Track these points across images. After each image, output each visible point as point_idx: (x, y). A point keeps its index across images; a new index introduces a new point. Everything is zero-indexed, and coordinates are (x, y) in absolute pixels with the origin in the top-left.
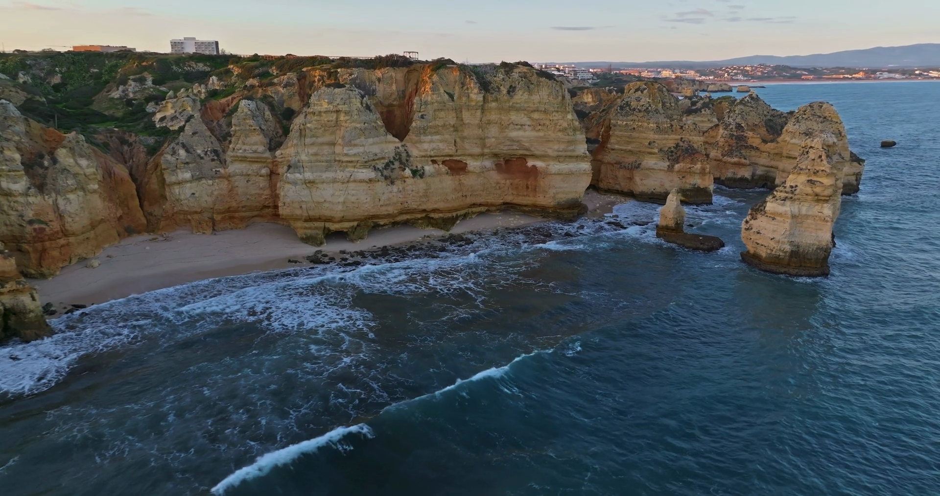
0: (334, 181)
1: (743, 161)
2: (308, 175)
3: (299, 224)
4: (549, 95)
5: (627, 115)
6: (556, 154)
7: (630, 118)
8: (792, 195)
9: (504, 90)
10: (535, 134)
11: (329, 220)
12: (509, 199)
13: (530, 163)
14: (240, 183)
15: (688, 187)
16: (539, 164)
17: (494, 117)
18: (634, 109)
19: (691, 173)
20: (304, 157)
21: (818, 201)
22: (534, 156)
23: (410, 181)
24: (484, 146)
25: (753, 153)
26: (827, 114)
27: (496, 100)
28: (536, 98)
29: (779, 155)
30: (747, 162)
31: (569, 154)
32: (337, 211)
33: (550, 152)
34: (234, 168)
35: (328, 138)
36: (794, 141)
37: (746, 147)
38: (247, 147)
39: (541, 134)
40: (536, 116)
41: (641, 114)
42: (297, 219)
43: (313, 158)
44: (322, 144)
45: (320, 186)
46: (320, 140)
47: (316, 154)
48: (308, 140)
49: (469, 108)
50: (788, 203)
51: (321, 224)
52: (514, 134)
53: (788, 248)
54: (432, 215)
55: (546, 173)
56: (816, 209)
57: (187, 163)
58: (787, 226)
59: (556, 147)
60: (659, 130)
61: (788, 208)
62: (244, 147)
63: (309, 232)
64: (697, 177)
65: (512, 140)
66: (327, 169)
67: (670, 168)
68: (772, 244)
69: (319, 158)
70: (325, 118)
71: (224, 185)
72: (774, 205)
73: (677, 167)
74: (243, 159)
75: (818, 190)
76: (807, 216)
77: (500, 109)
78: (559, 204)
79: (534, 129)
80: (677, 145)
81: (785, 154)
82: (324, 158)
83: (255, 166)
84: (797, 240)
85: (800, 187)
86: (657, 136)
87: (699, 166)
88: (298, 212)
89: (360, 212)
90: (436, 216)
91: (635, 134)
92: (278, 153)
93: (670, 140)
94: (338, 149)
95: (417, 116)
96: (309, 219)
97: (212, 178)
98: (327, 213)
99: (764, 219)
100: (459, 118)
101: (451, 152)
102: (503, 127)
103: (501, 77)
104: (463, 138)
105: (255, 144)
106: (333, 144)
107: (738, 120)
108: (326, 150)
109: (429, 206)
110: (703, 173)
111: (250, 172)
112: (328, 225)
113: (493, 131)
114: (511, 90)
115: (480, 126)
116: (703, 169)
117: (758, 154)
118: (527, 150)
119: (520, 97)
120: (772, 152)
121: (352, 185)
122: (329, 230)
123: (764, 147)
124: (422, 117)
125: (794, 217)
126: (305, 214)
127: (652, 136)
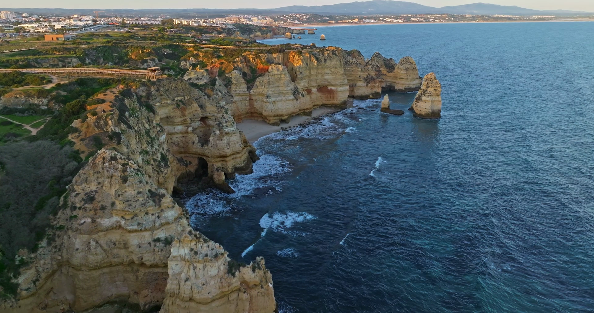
0: (281, 101)
1: (382, 80)
2: (273, 99)
3: (271, 118)
4: (336, 62)
5: (349, 65)
6: (339, 84)
7: (350, 67)
8: (430, 95)
9: (323, 60)
10: (331, 77)
11: (282, 116)
12: (325, 102)
13: (329, 88)
14: (239, 104)
15: (374, 92)
16: (333, 88)
17: (320, 71)
18: (351, 63)
19: (374, 87)
20: (270, 92)
21: (437, 96)
22: (332, 85)
23: (302, 98)
24: (317, 83)
25: (384, 77)
26: (411, 61)
27: (321, 65)
28: (333, 63)
29: (396, 77)
30: (384, 81)
31: (343, 83)
32: (284, 112)
33: (338, 83)
34: (236, 98)
35: (277, 84)
36: (402, 72)
37: (382, 74)
38: (241, 90)
39: (334, 76)
40: (333, 70)
41: (354, 65)
42: (270, 116)
43: (273, 93)
44: (275, 87)
45: (277, 103)
46: (275, 85)
47: (274, 91)
48: (272, 86)
49: (313, 68)
50: (430, 97)
51: (278, 118)
52: (326, 77)
53: (431, 111)
54: (306, 111)
55: (336, 92)
56: (437, 98)
57: (223, 98)
58: (430, 104)
59: (340, 81)
60: (362, 71)
61: (429, 99)
62: (240, 90)
63: (275, 121)
64: (377, 88)
65: (326, 80)
66: (279, 96)
67: (367, 85)
68: (426, 110)
69: (275, 92)
70: (276, 77)
71: (235, 105)
72: (425, 98)
73: (369, 85)
74: (239, 95)
75: (437, 92)
76: (435, 101)
77: (322, 68)
78: (341, 103)
79: (332, 75)
80: (367, 76)
81: (398, 77)
82: (277, 92)
83: (244, 97)
84: (433, 108)
85: (432, 92)
86: (362, 74)
87: (377, 84)
88: (271, 114)
89: (290, 112)
90: (307, 111)
91: (352, 73)
92: (251, 91)
93: (364, 75)
94: (281, 88)
95: (298, 73)
96: (275, 116)
97: (231, 103)
98: (281, 113)
99: (422, 102)
100: (310, 73)
101: (308, 86)
102: (323, 75)
103: (321, 55)
104: (311, 80)
105: (244, 88)
106: (278, 87)
107: (377, 64)
108: (277, 89)
109: (305, 108)
110: (378, 87)
111: (241, 100)
112: (281, 118)
113: (320, 76)
114: (325, 60)
115: (316, 75)
116: (379, 85)
117: (386, 77)
118: (330, 83)
119: (328, 63)
120: (392, 76)
121: (287, 101)
122: (282, 119)
123: (388, 74)
124: (301, 73)
125: (431, 101)
126: (273, 114)
127: (360, 74)
